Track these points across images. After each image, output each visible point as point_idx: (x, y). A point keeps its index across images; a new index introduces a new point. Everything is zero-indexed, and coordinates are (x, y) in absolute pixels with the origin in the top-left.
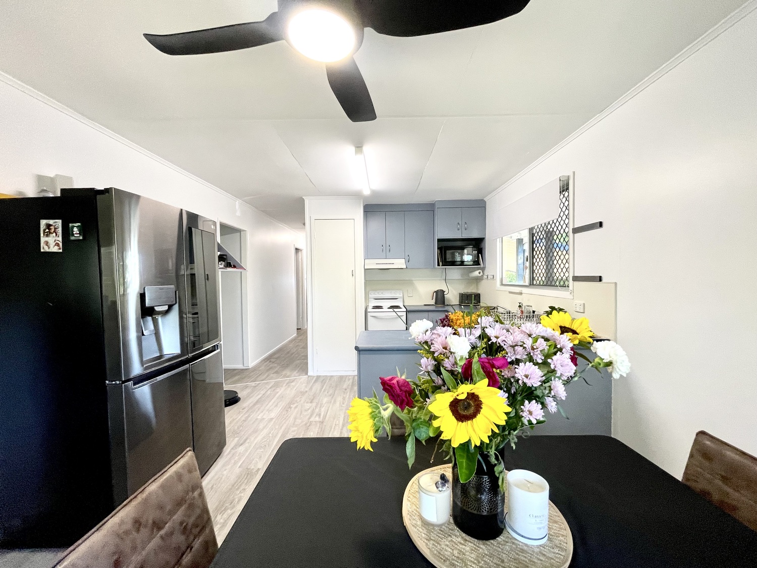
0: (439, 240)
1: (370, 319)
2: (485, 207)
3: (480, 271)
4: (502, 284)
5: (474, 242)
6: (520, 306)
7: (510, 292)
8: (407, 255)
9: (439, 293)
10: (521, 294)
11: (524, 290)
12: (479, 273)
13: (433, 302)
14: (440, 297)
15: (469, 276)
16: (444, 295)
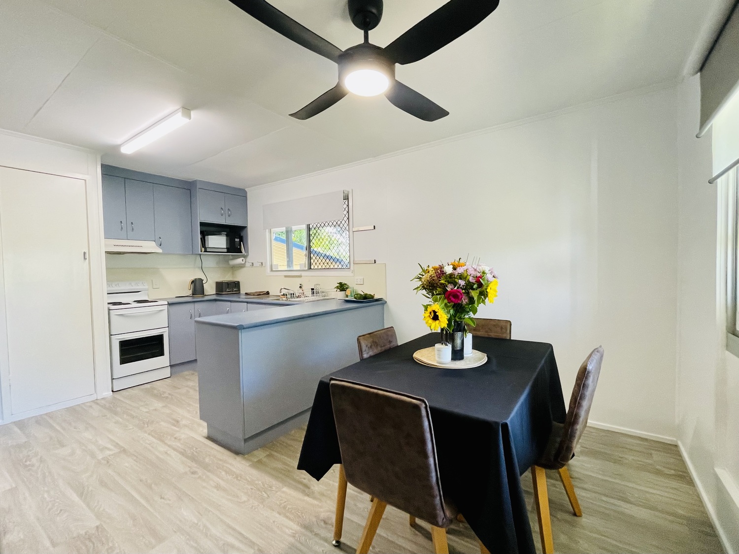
0: (202, 224)
1: (113, 318)
2: (246, 197)
3: (243, 258)
4: (272, 270)
5: (228, 230)
6: (300, 287)
7: (286, 276)
8: (157, 237)
9: (198, 283)
10: (300, 276)
11: (303, 274)
12: (243, 260)
13: (190, 293)
14: (197, 287)
15: (229, 264)
16: (203, 284)
